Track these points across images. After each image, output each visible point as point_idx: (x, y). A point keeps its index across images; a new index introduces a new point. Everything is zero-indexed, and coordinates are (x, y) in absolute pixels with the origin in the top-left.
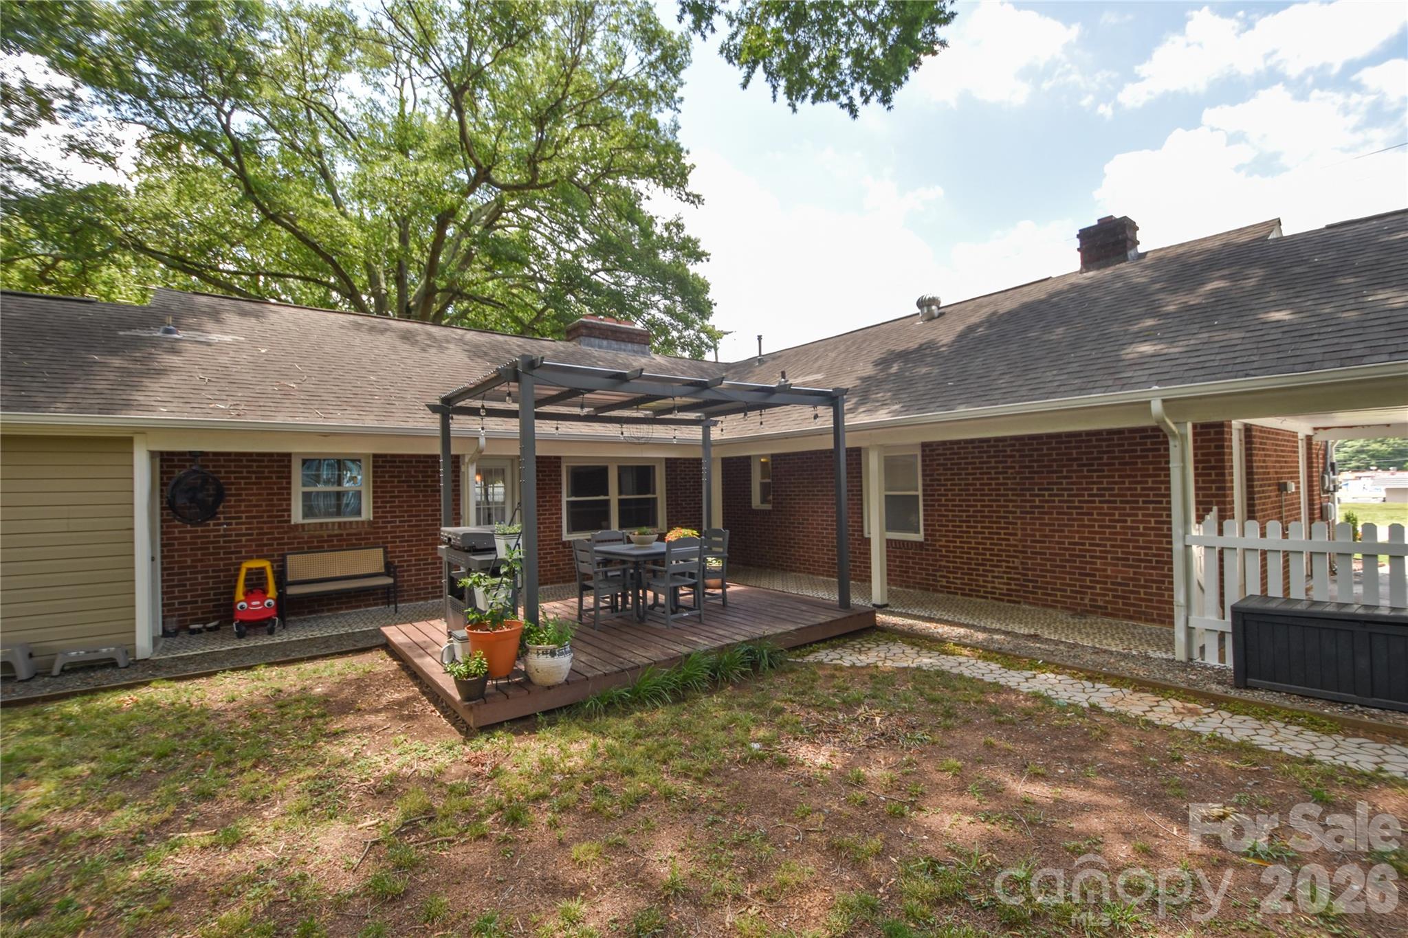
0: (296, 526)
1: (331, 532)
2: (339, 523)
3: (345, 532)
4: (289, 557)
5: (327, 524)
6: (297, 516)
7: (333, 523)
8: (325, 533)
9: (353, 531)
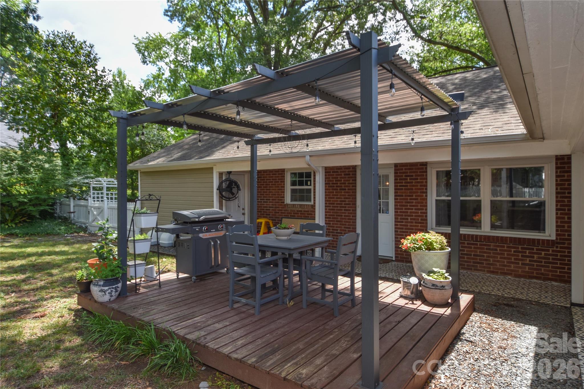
0: (287, 205)
1: (297, 209)
2: (300, 205)
3: (303, 210)
4: (283, 219)
5: (296, 204)
6: (288, 200)
7: (298, 205)
8: (296, 209)
9: (306, 210)
